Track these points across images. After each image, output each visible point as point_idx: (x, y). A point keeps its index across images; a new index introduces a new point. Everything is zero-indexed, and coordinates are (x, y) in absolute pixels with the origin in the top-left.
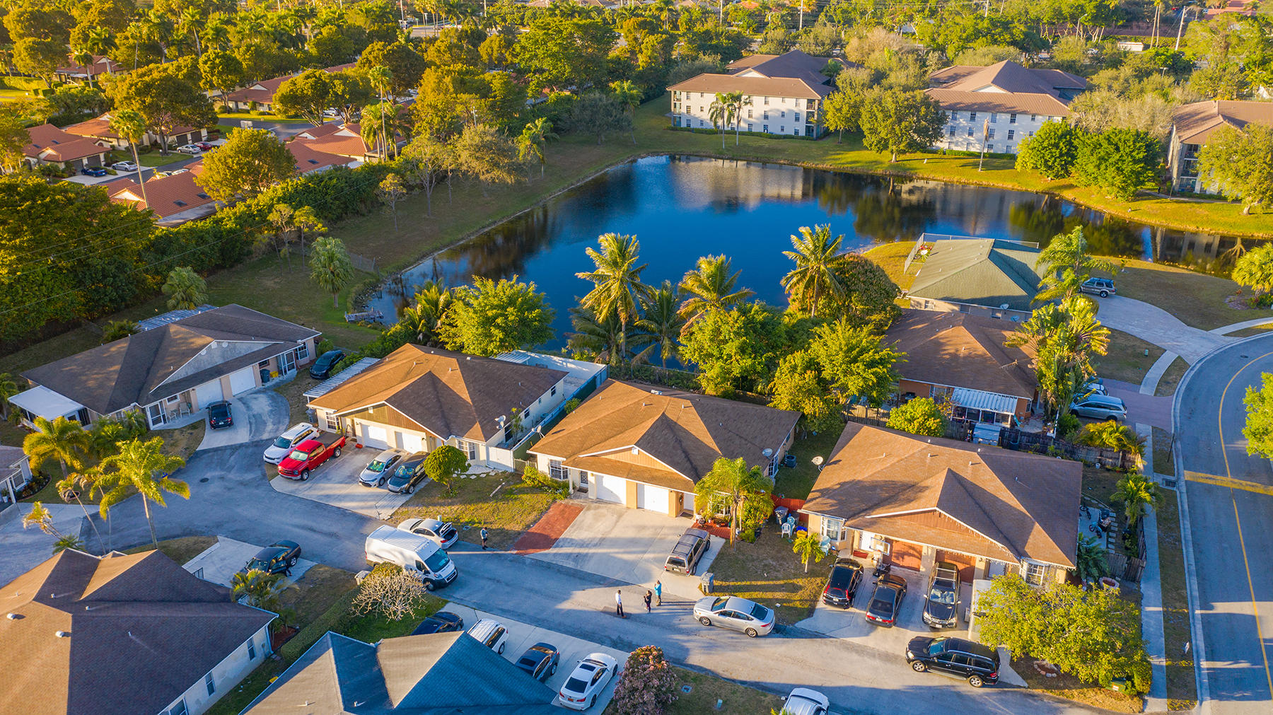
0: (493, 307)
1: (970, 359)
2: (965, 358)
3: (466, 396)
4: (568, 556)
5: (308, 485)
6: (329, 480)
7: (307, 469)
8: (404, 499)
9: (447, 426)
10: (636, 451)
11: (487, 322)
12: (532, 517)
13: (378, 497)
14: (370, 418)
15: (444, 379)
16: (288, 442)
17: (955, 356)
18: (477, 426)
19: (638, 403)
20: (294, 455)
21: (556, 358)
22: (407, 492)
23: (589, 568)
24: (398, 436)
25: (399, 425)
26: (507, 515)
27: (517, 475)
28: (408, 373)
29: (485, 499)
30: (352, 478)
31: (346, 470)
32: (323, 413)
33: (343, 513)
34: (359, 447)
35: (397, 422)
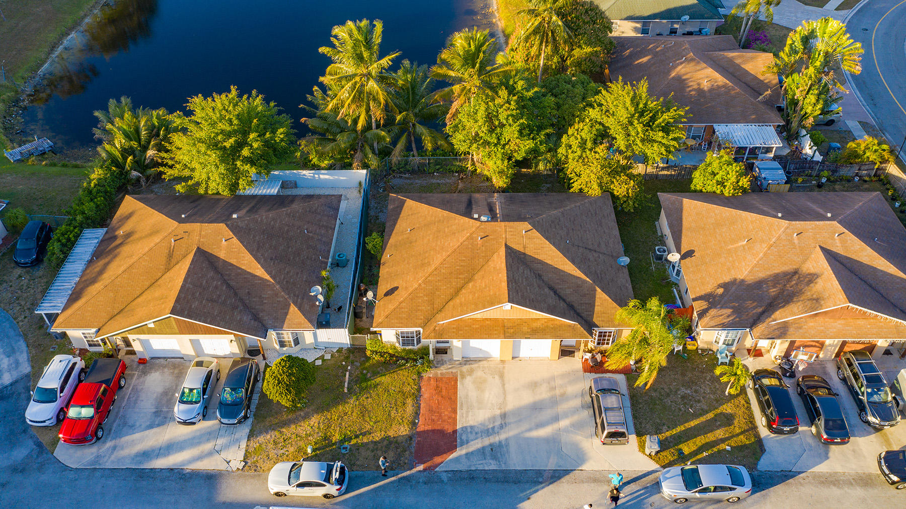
0: (229, 135)
2: (711, 90)
3: (260, 271)
4: (482, 451)
5: (109, 444)
6: (132, 428)
7: (99, 426)
8: (245, 430)
9: (256, 318)
10: (508, 306)
11: (230, 156)
12: (410, 409)
13: (209, 435)
14: (151, 331)
15: (222, 255)
16: (52, 391)
17: (700, 91)
18: (293, 309)
19: (470, 238)
20: (73, 412)
22: (246, 417)
23: (515, 462)
24: (196, 344)
25: (196, 333)
26: (380, 414)
27: (356, 351)
28: (170, 256)
29: (339, 398)
30: (161, 417)
31: (147, 405)
32: (75, 334)
33: (177, 475)
34: (142, 361)
35: (185, 329)
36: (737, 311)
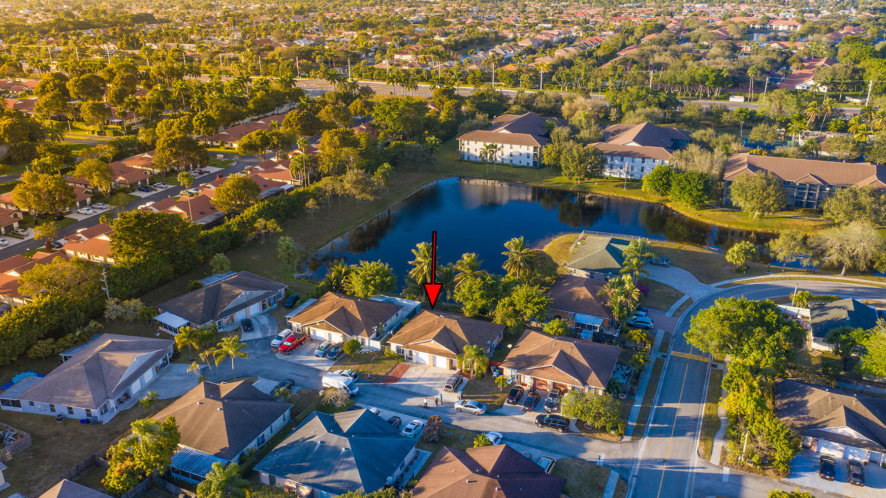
0: (369, 276)
1: (586, 301)
2: (583, 300)
3: (359, 317)
4: (404, 385)
5: (292, 356)
6: (301, 355)
7: (291, 349)
8: (334, 362)
9: (351, 331)
10: (433, 341)
11: (367, 282)
12: (389, 370)
13: (323, 361)
14: (317, 327)
15: (349, 310)
16: (282, 337)
17: (578, 299)
18: (365, 331)
19: (434, 321)
20: (285, 343)
21: (398, 299)
22: (336, 359)
23: (413, 390)
24: (330, 335)
25: (330, 330)
26: (379, 369)
27: (382, 352)
28: (333, 307)
29: (369, 363)
30: (311, 353)
31: (308, 350)
32: (295, 325)
33: (309, 367)
34: (312, 340)
35: (329, 329)
36: (517, 364)
